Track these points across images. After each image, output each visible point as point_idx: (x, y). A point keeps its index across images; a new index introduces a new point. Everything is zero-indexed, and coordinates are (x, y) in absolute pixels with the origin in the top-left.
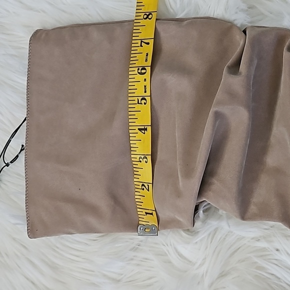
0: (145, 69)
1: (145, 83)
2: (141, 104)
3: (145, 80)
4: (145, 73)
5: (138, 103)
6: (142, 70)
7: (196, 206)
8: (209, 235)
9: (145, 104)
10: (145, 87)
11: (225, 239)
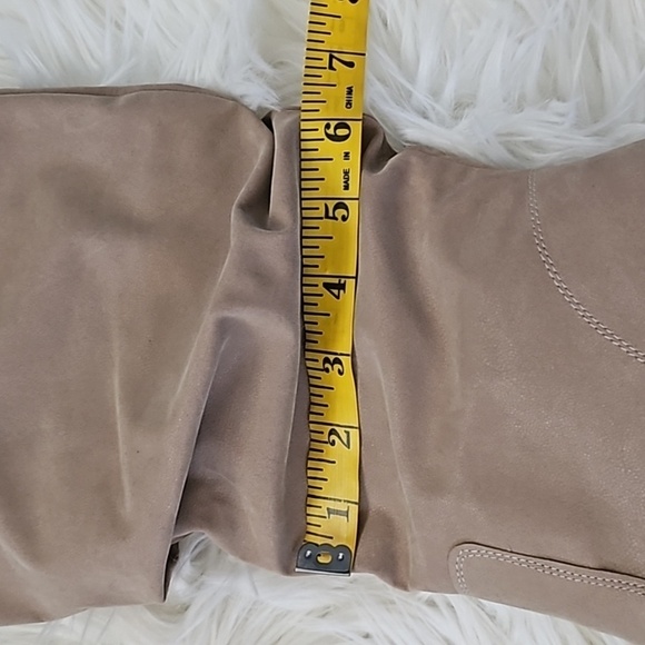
0: (348, 127)
1: (346, 165)
2: (335, 218)
3: (347, 155)
4: (345, 137)
5: (327, 216)
6: (336, 128)
7: (172, 546)
8: (213, 613)
9: (344, 219)
10: (346, 173)
11: (246, 619)
